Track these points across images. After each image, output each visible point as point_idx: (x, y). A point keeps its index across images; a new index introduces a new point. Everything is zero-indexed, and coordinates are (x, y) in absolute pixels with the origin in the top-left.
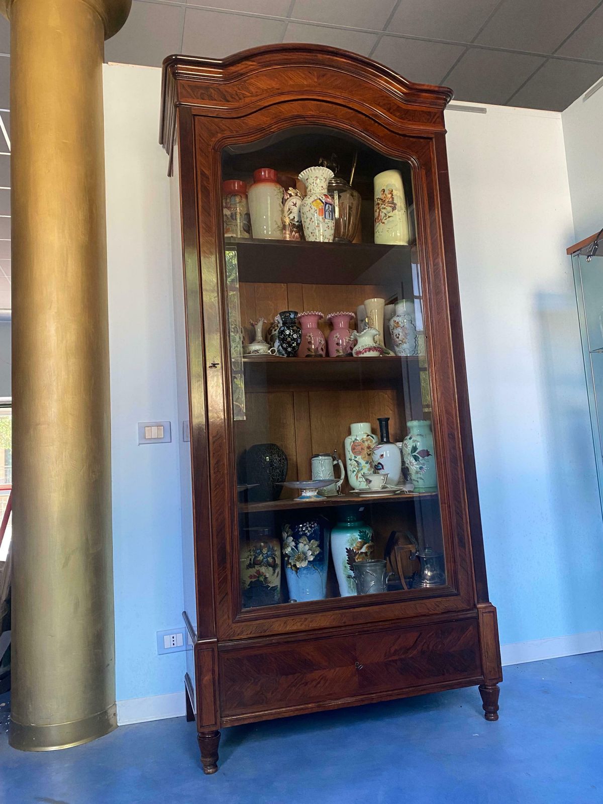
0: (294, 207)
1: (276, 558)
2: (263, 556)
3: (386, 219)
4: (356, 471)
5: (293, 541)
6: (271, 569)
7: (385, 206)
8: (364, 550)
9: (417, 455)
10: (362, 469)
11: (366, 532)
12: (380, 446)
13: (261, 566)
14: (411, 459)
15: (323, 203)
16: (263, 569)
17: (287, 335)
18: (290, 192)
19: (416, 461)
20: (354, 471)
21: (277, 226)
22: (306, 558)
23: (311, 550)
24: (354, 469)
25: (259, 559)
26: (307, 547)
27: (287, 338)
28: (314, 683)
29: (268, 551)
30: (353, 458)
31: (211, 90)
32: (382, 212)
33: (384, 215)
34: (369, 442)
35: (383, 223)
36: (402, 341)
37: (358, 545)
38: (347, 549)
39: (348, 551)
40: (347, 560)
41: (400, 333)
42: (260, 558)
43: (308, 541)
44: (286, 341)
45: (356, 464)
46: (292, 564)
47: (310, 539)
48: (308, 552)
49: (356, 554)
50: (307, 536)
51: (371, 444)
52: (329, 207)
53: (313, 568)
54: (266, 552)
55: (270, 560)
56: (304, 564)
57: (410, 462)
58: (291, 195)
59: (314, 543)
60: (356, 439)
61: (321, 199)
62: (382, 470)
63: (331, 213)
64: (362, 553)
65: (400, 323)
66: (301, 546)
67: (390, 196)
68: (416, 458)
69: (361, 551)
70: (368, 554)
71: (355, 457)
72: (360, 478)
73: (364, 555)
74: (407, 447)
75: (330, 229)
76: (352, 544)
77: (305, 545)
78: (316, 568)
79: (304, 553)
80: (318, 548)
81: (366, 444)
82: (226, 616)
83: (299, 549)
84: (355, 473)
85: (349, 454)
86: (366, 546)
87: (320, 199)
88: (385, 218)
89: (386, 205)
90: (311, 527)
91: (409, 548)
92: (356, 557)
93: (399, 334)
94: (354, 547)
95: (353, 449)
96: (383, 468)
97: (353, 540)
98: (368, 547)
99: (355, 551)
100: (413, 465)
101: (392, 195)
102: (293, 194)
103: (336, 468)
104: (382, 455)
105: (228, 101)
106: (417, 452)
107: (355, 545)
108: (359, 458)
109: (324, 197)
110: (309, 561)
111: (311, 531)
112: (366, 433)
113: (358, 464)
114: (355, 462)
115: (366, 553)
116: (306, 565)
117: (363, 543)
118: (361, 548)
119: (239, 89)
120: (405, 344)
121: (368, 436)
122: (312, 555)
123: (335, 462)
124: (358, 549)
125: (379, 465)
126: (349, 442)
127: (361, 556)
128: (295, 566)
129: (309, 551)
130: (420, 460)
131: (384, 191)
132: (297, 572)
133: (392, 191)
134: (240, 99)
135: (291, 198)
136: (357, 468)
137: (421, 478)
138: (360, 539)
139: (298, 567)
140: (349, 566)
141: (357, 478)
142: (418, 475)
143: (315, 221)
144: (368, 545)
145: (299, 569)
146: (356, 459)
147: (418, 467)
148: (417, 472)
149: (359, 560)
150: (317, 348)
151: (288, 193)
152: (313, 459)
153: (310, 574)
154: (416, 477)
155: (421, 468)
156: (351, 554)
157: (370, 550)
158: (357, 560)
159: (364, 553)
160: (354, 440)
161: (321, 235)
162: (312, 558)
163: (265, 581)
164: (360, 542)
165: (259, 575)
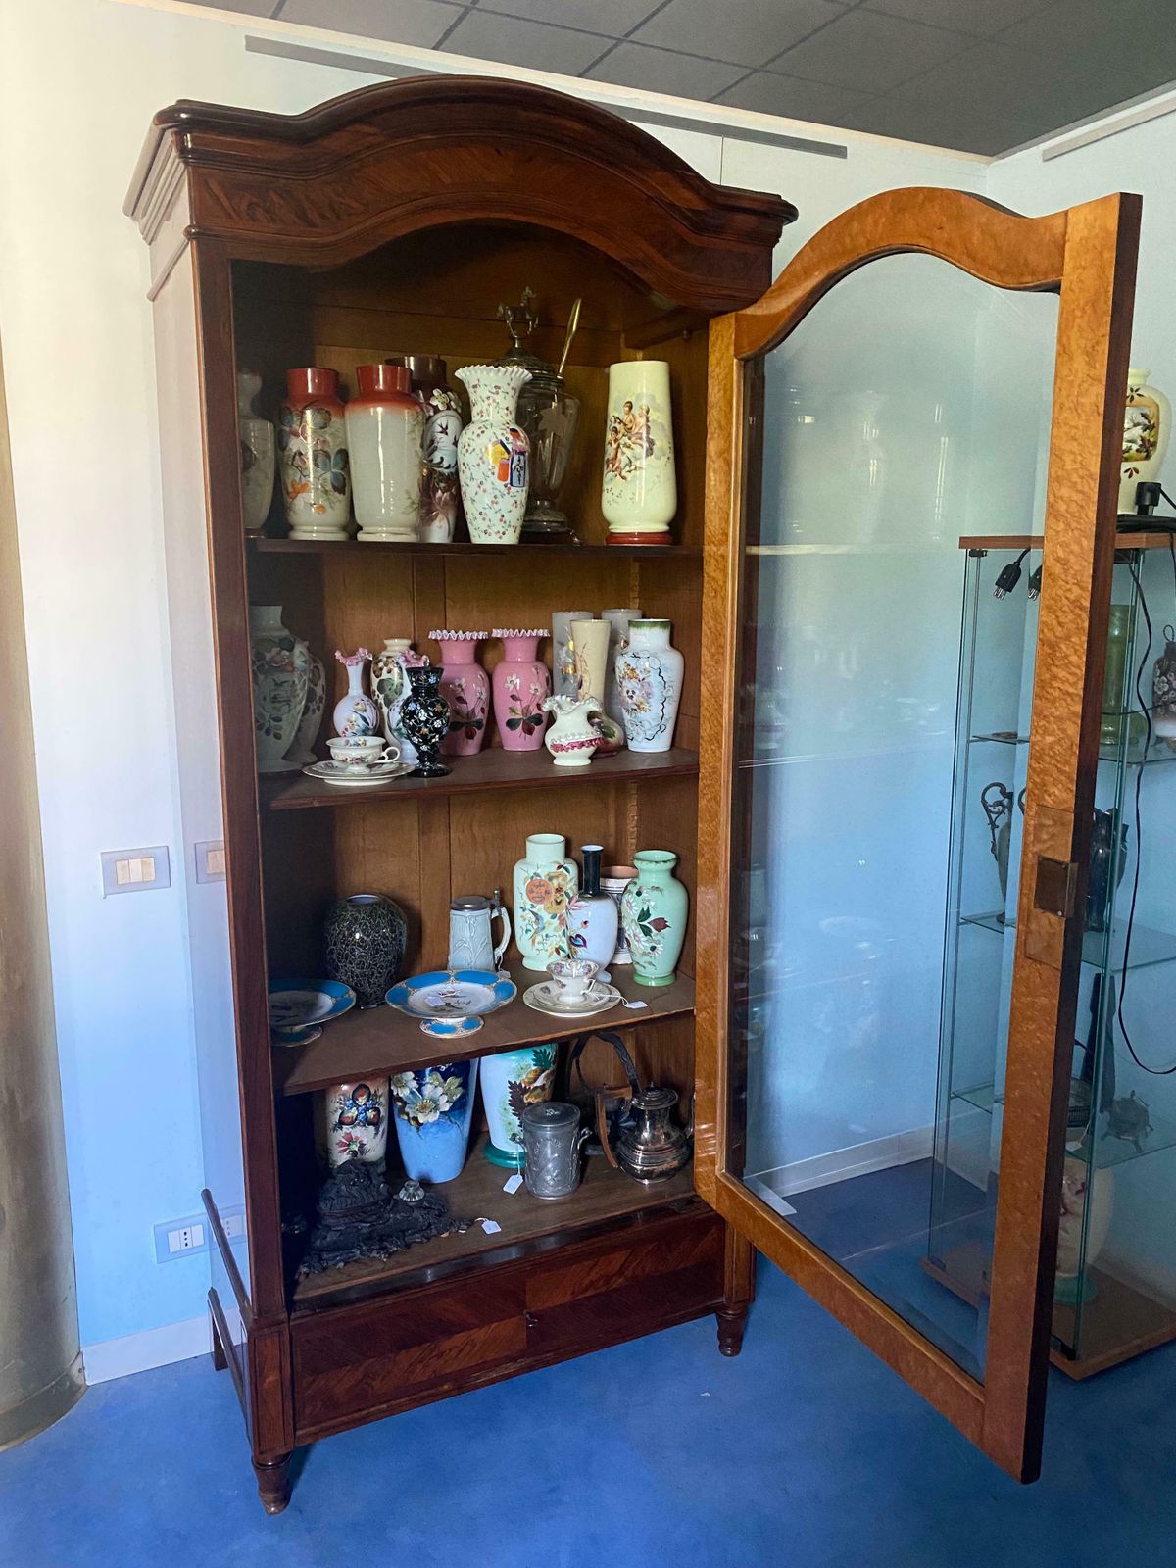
0: (442, 435)
3: (630, 472)
4: (533, 931)
5: (414, 1079)
7: (629, 442)
8: (539, 1083)
9: (648, 925)
10: (544, 928)
11: (544, 1051)
12: (582, 903)
14: (637, 930)
15: (509, 451)
17: (421, 722)
18: (434, 402)
19: (645, 935)
20: (527, 931)
21: (410, 500)
22: (436, 1109)
23: (446, 1094)
24: (529, 927)
25: (350, 1115)
26: (440, 1090)
27: (421, 729)
28: (453, 1354)
29: (368, 1100)
30: (529, 907)
32: (623, 453)
33: (628, 461)
34: (560, 879)
35: (624, 478)
36: (638, 706)
37: (531, 1075)
38: (509, 1082)
39: (512, 1086)
40: (509, 1100)
41: (637, 692)
43: (442, 1080)
44: (419, 732)
45: (534, 919)
46: (411, 1116)
47: (445, 1076)
48: (440, 1097)
49: (525, 1091)
50: (441, 1073)
51: (562, 883)
52: (519, 460)
53: (448, 1122)
56: (433, 1117)
57: (635, 935)
58: (436, 410)
59: (453, 1082)
60: (538, 875)
61: (505, 442)
62: (584, 948)
63: (522, 473)
64: (536, 1088)
65: (638, 672)
66: (428, 1090)
67: (643, 420)
68: (646, 932)
69: (535, 1085)
70: (547, 1086)
71: (533, 907)
72: (539, 943)
73: (539, 1090)
74: (631, 908)
75: (519, 506)
76: (519, 1075)
77: (436, 1086)
78: (452, 1122)
79: (435, 1101)
80: (460, 1088)
81: (555, 883)
83: (424, 1093)
84: (530, 934)
85: (520, 898)
86: (544, 1074)
87: (502, 443)
88: (628, 469)
89: (633, 439)
91: (622, 1094)
92: (526, 1095)
93: (634, 692)
94: (523, 1079)
95: (530, 891)
96: (585, 945)
97: (522, 1069)
98: (547, 1077)
99: (524, 1085)
100: (638, 941)
101: (647, 421)
102: (441, 407)
103: (496, 926)
104: (586, 923)
105: (315, 226)
106: (649, 920)
107: (524, 1076)
108: (540, 908)
109: (511, 438)
110: (441, 1113)
112: (556, 863)
113: (537, 919)
114: (532, 915)
115: (543, 1087)
116: (436, 1117)
117: (538, 1071)
118: (535, 1080)
119: (339, 195)
120: (643, 712)
121: (559, 867)
122: (447, 1101)
123: (495, 914)
124: (530, 1083)
125: (579, 939)
126: (521, 876)
127: (535, 1093)
128: (416, 1119)
129: (443, 1095)
130: (652, 935)
131: (631, 408)
132: (418, 1129)
133: (648, 412)
134: (339, 218)
135: (439, 415)
136: (535, 927)
137: (650, 964)
138: (535, 1065)
139: (421, 1122)
140: (510, 1109)
141: (534, 941)
142: (647, 959)
143: (490, 490)
144: (547, 1072)
145: (422, 1124)
146: (534, 910)
147: (649, 945)
148: (645, 954)
149: (530, 1100)
150: (474, 709)
151: (431, 405)
152: (453, 912)
153: (443, 1132)
154: (643, 960)
155: (653, 948)
156: (517, 1091)
157: (551, 1078)
158: (527, 1099)
159: (540, 1087)
160: (532, 875)
161: (501, 521)
162: (447, 1107)
163: (361, 1150)
164: (534, 1070)
165: (350, 1141)
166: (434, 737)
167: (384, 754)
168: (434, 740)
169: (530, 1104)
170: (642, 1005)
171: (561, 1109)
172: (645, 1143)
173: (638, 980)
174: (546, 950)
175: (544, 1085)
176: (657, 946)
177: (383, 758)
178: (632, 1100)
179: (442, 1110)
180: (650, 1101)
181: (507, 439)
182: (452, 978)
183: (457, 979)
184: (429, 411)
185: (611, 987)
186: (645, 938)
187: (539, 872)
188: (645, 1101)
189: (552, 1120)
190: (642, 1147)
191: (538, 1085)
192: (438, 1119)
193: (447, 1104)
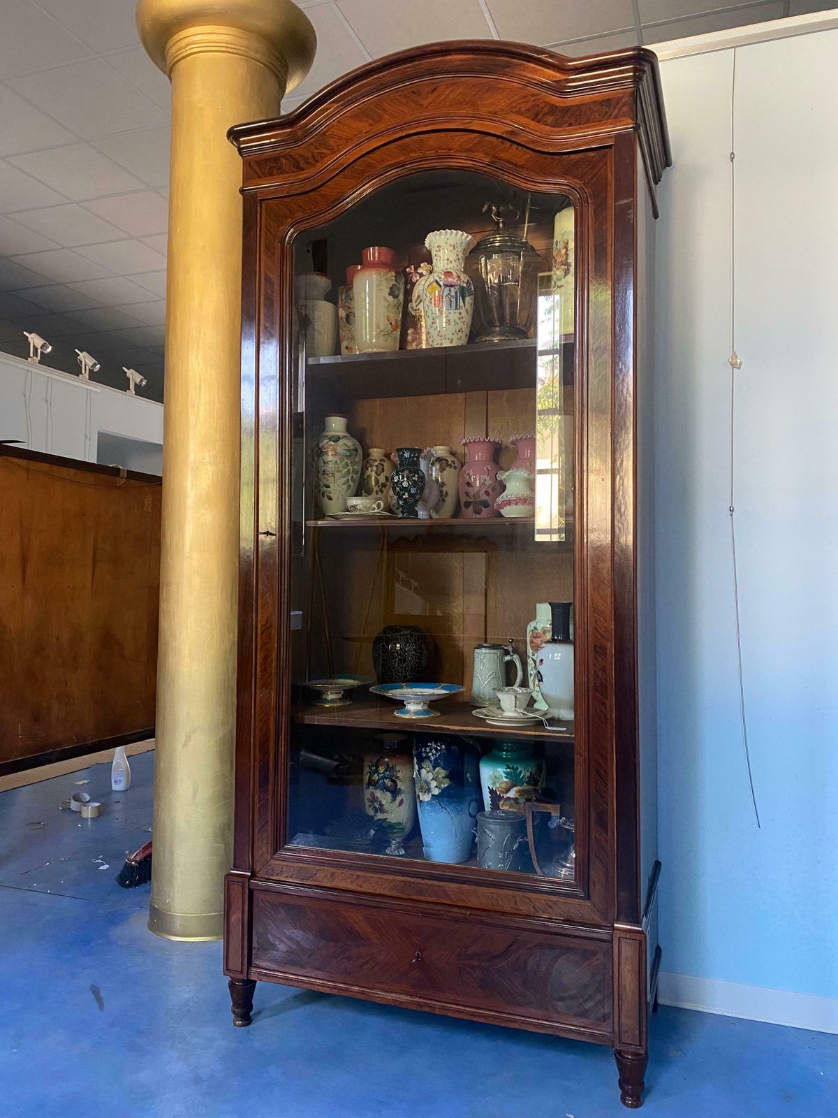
1: (398, 782)
2: (378, 776)
4: (534, 675)
5: (417, 763)
6: (389, 794)
8: (512, 794)
11: (517, 768)
13: (376, 789)
15: (441, 286)
16: (378, 793)
20: (531, 675)
22: (429, 790)
23: (436, 781)
24: (532, 672)
25: (374, 778)
26: (430, 776)
29: (386, 771)
30: (531, 655)
31: (282, 159)
37: (503, 786)
38: (489, 787)
39: (492, 790)
40: (490, 804)
42: (376, 777)
43: (432, 768)
45: (534, 665)
47: (435, 766)
48: (432, 783)
49: (499, 798)
50: (431, 761)
52: (450, 291)
53: (439, 805)
55: (388, 783)
56: (427, 798)
58: (421, 275)
59: (441, 772)
60: (535, 628)
61: (438, 280)
63: (453, 300)
64: (509, 798)
66: (423, 771)
67: (563, 251)
69: (509, 795)
70: (520, 801)
71: (533, 655)
72: (538, 686)
73: (513, 802)
75: (452, 324)
76: (494, 783)
77: (428, 772)
78: (444, 806)
79: (428, 784)
80: (447, 780)
81: (547, 636)
82: (264, 849)
83: (422, 775)
84: (533, 678)
86: (515, 789)
87: (436, 281)
90: (436, 749)
91: (548, 809)
92: (501, 803)
94: (498, 787)
95: (533, 641)
96: (542, 679)
97: (496, 777)
98: (521, 792)
99: (498, 793)
101: (567, 250)
102: (424, 273)
103: (508, 666)
104: (541, 661)
107: (498, 785)
108: (537, 656)
109: (443, 277)
110: (432, 795)
111: (435, 754)
112: (547, 621)
114: (533, 662)
115: (516, 800)
117: (510, 784)
118: (508, 791)
119: (316, 148)
121: (547, 626)
122: (436, 787)
123: (507, 658)
124: (503, 792)
126: (529, 629)
127: (508, 802)
129: (434, 781)
133: (567, 243)
134: (317, 161)
136: (535, 672)
138: (506, 777)
139: (422, 800)
141: (534, 684)
143: (430, 315)
144: (520, 788)
145: (423, 802)
146: (533, 657)
149: (504, 808)
150: (478, 492)
151: (418, 273)
152: (476, 650)
153: (435, 812)
156: (495, 798)
158: (502, 806)
159: (513, 799)
160: (533, 628)
161: (438, 335)
162: (436, 792)
163: (381, 809)
164: (506, 782)
165: (374, 799)
166: (404, 494)
167: (374, 506)
168: (404, 497)
169: (505, 813)
175: (517, 798)
177: (374, 509)
179: (433, 793)
181: (440, 278)
184: (416, 277)
187: (537, 626)
191: (512, 797)
192: (431, 800)
193: (437, 789)
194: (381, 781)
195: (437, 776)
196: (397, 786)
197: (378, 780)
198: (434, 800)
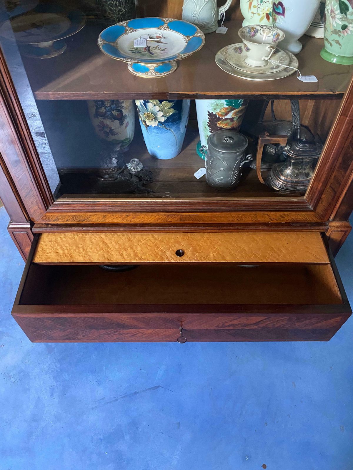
2: (105, 108)
6: (117, 122)
8: (229, 116)
9: (347, 3)
13: (104, 119)
14: (335, 7)
16: (108, 122)
19: (342, 13)
22: (155, 119)
23: (162, 111)
25: (101, 111)
26: (157, 108)
37: (223, 111)
38: (208, 111)
39: (210, 115)
40: (208, 123)
42: (103, 110)
43: (159, 102)
48: (158, 113)
49: (218, 119)
53: (164, 128)
54: (108, 105)
55: (115, 113)
56: (154, 124)
57: (332, 11)
59: (167, 104)
62: (282, 17)
64: (226, 119)
66: (150, 105)
69: (226, 117)
70: (235, 119)
72: (254, 7)
73: (229, 121)
76: (215, 109)
77: (154, 105)
78: (168, 128)
79: (155, 114)
80: (172, 109)
83: (148, 108)
86: (233, 111)
91: (279, 141)
92: (219, 122)
94: (217, 112)
96: (283, 14)
97: (217, 105)
98: (236, 114)
99: (218, 116)
100: (333, 18)
107: (218, 111)
110: (159, 122)
115: (232, 120)
116: (156, 125)
117: (229, 109)
118: (226, 114)
122: (163, 116)
125: (280, 7)
127: (226, 122)
128: (145, 122)
129: (160, 112)
130: (348, 13)
132: (147, 129)
137: (337, 42)
138: (226, 105)
139: (148, 124)
140: (208, 128)
141: (251, 4)
142: (336, 37)
144: (236, 110)
145: (148, 126)
147: (341, 23)
148: (335, 32)
149: (221, 126)
153: (161, 133)
154: (332, 37)
155: (344, 27)
156: (213, 119)
157: (240, 114)
158: (219, 124)
159: (230, 119)
162: (163, 120)
163: (112, 132)
164: (226, 108)
165: (104, 126)
169: (221, 128)
170: (313, 79)
171: (235, 139)
172: (287, 176)
173: (324, 55)
174: (259, 14)
175: (233, 118)
176: (350, 26)
178: (286, 146)
179: (159, 121)
180: (298, 151)
182: (165, 25)
183: (168, 27)
185: (294, 57)
186: (340, 16)
188: (294, 150)
189: (226, 147)
190: (283, 178)
191: (228, 118)
192: (158, 125)
193: (163, 118)
194: (108, 113)
195: (164, 108)
196: (123, 114)
197: (106, 112)
198: (160, 125)
